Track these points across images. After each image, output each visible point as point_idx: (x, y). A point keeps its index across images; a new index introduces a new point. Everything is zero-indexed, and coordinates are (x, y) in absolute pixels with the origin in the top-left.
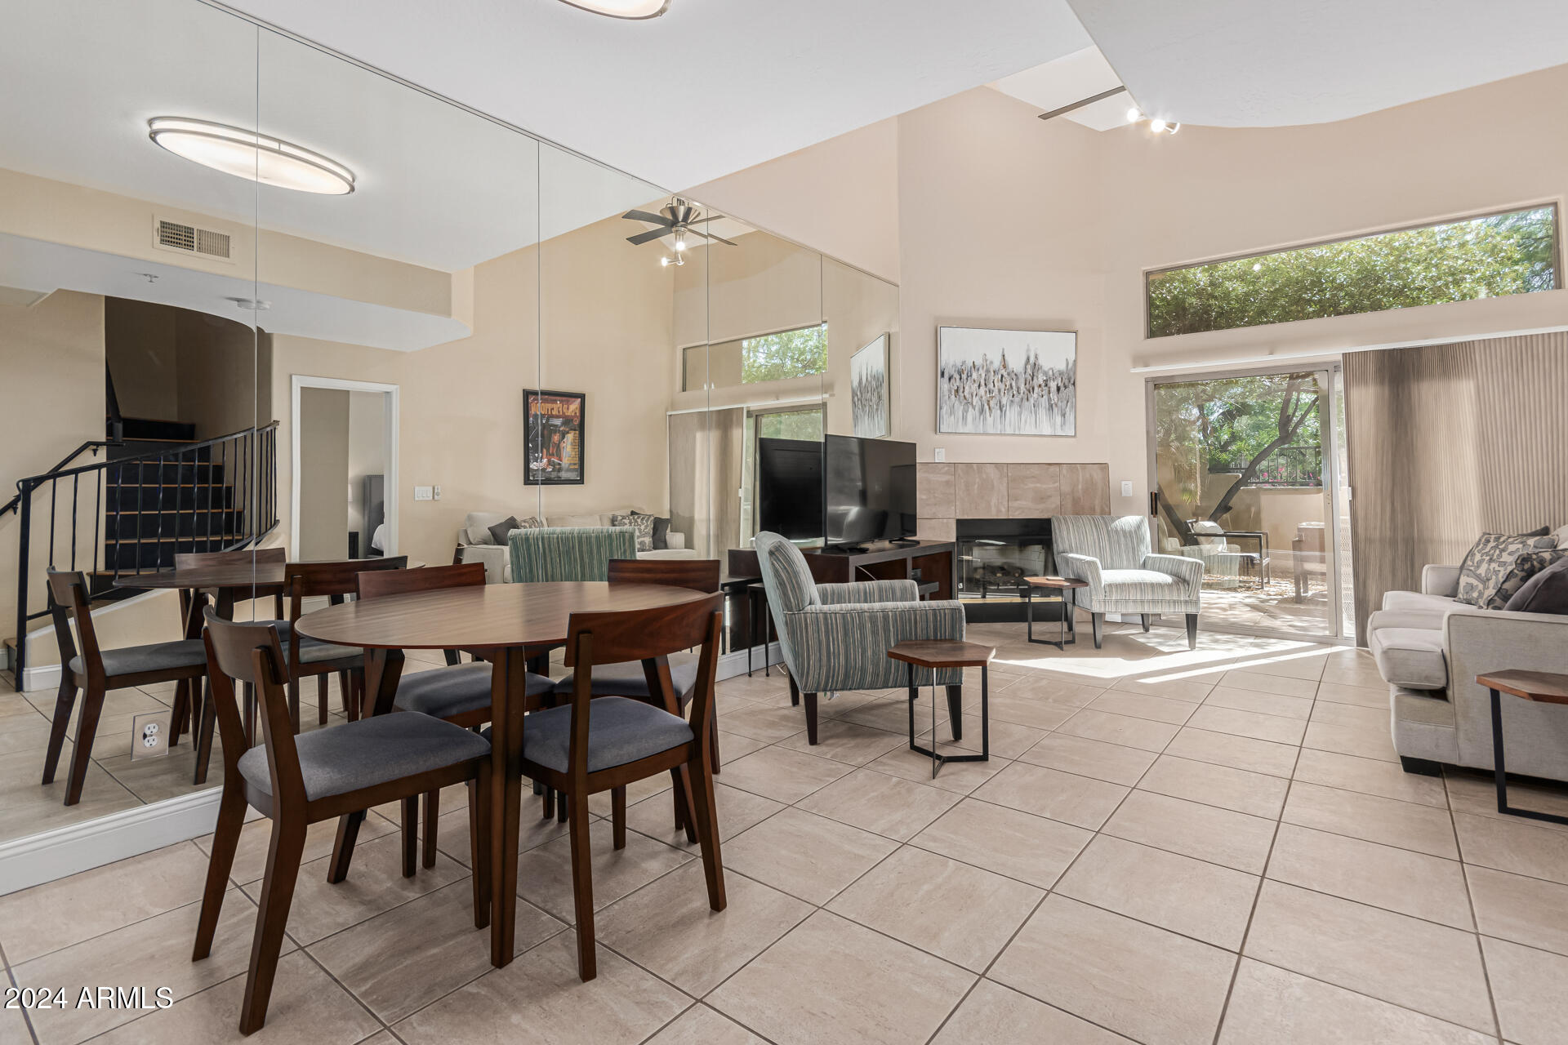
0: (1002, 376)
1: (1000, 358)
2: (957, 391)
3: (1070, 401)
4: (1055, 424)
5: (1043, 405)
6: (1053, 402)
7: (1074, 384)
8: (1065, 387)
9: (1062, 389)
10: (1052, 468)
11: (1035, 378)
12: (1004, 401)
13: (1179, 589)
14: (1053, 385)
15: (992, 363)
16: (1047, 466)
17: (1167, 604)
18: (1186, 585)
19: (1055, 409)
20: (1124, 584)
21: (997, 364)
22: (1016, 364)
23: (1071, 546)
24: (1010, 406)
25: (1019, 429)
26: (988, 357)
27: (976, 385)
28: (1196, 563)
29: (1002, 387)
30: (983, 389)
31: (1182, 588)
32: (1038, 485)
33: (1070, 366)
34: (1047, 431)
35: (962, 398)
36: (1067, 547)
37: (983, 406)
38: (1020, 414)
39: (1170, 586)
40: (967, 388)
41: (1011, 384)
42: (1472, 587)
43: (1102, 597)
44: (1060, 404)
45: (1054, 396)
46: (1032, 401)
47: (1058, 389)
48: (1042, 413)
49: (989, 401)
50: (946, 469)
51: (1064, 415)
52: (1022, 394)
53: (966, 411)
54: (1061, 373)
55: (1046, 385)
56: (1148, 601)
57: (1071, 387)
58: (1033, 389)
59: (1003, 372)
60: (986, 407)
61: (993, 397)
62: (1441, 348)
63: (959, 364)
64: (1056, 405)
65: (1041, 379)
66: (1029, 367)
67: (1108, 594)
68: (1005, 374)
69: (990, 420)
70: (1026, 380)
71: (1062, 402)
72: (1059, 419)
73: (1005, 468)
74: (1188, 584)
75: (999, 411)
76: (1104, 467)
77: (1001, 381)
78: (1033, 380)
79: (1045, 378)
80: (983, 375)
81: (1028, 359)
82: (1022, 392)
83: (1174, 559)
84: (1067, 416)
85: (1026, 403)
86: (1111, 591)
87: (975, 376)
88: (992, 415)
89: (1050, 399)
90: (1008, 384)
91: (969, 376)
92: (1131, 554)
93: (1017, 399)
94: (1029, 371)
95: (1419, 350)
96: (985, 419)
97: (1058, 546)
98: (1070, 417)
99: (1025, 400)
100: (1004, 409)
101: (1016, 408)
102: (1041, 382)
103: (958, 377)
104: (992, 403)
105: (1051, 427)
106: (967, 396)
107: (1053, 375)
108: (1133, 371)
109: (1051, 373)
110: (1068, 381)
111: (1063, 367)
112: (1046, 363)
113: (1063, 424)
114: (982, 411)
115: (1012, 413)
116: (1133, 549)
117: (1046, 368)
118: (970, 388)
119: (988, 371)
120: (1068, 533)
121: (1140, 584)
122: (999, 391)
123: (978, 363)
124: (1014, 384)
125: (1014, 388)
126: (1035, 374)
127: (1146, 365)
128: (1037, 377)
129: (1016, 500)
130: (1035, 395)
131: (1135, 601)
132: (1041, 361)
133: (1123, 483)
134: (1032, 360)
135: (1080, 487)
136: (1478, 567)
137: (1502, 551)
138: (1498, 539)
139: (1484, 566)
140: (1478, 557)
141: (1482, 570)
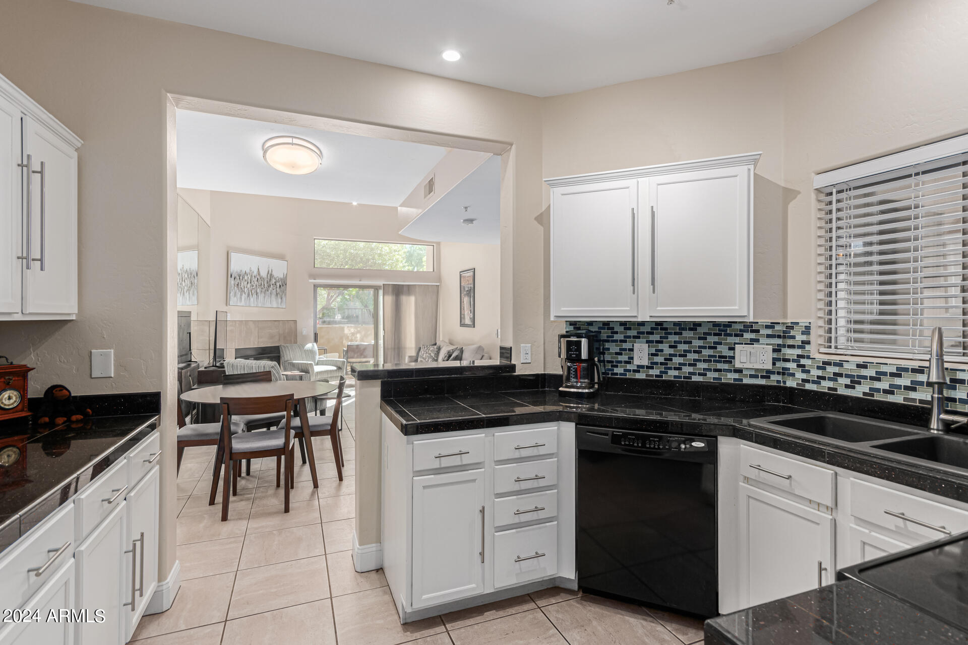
0: (258, 279)
1: (257, 270)
2: (238, 285)
3: (284, 292)
4: (278, 302)
5: (274, 294)
6: (278, 292)
7: (286, 284)
9: (282, 286)
10: (276, 323)
12: (258, 291)
13: (339, 371)
14: (278, 284)
15: (253, 272)
16: (274, 322)
17: (335, 378)
19: (279, 296)
20: (323, 372)
21: (255, 273)
22: (264, 274)
24: (261, 293)
25: (264, 305)
26: (252, 269)
27: (246, 282)
28: (343, 361)
29: (257, 284)
30: (249, 285)
32: (271, 331)
33: (285, 276)
34: (275, 305)
35: (240, 288)
36: (291, 357)
37: (249, 293)
38: (264, 297)
40: (242, 283)
45: (278, 289)
46: (269, 291)
47: (280, 286)
48: (273, 296)
50: (231, 323)
51: (281, 298)
52: (265, 288)
53: (241, 295)
54: (281, 279)
55: (275, 284)
57: (285, 286)
58: (270, 286)
59: (258, 277)
60: (250, 293)
61: (253, 289)
63: (239, 271)
64: (279, 294)
65: (273, 281)
66: (269, 275)
67: (316, 376)
69: (252, 300)
70: (267, 282)
71: (281, 292)
72: (280, 300)
73: (257, 323)
74: (342, 369)
76: (295, 321)
77: (257, 281)
78: (270, 282)
79: (275, 281)
80: (250, 278)
81: (268, 272)
83: (333, 360)
85: (267, 292)
87: (246, 278)
88: (253, 297)
89: (276, 291)
90: (260, 283)
91: (243, 278)
92: (313, 360)
93: (263, 290)
94: (269, 277)
96: (250, 299)
98: (284, 299)
101: (263, 294)
102: (273, 283)
103: (238, 278)
104: (253, 291)
105: (277, 304)
106: (242, 288)
107: (278, 280)
108: (310, 281)
109: (277, 278)
110: (283, 284)
111: (282, 276)
112: (275, 274)
113: (282, 302)
114: (249, 295)
115: (261, 296)
117: (275, 276)
118: (244, 284)
119: (252, 276)
120: (289, 353)
121: (327, 371)
122: (256, 286)
123: (248, 271)
124: (262, 283)
125: (262, 285)
126: (271, 279)
127: (315, 279)
129: (262, 337)
130: (271, 289)
132: (274, 273)
133: (303, 329)
134: (270, 272)
135: (285, 331)
136: (423, 355)
137: (429, 350)
138: (427, 347)
139: (425, 355)
140: (423, 352)
141: (424, 356)
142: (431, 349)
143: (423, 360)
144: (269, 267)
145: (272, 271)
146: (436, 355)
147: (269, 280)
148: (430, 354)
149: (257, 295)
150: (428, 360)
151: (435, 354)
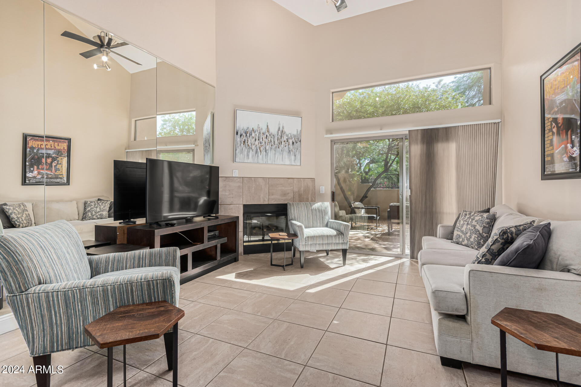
0: (267, 136)
1: (266, 127)
2: (244, 142)
3: (299, 149)
4: (291, 160)
5: (286, 151)
6: (290, 149)
7: (300, 141)
8: (296, 143)
9: (295, 143)
10: (290, 180)
11: (282, 137)
12: (267, 148)
13: (339, 238)
14: (291, 141)
15: (262, 129)
16: (287, 179)
17: (334, 245)
18: (343, 236)
19: (292, 153)
20: (314, 236)
21: (264, 129)
22: (273, 130)
23: (295, 217)
24: (270, 150)
25: (275, 162)
26: (260, 126)
27: (254, 139)
28: (347, 225)
29: (267, 141)
30: (257, 142)
31: (340, 237)
32: (283, 188)
33: (298, 133)
34: (287, 162)
35: (247, 145)
36: (293, 217)
37: (257, 150)
38: (275, 154)
39: (335, 236)
40: (249, 141)
41: (271, 140)
42: (460, 236)
43: (304, 243)
44: (293, 150)
45: (291, 146)
46: (281, 148)
47: (293, 143)
48: (285, 154)
49: (260, 148)
50: (239, 180)
51: (295, 156)
52: (276, 145)
53: (248, 152)
54: (295, 136)
55: (287, 141)
56: (325, 244)
57: (299, 143)
58: (281, 143)
59: (267, 133)
60: (259, 150)
61: (262, 145)
62: (446, 129)
63: (245, 128)
64: (292, 151)
65: (285, 138)
66: (279, 132)
67: (307, 241)
68: (268, 135)
69: (260, 157)
70: (278, 138)
71: (294, 149)
72: (293, 157)
73: (268, 180)
74: (343, 235)
75: (265, 153)
77: (266, 138)
78: (281, 138)
79: (287, 138)
80: (258, 135)
81: (279, 128)
82: (276, 144)
83: (339, 223)
84: (297, 156)
85: (278, 149)
86: (308, 240)
87: (253, 135)
88: (262, 154)
89: (289, 148)
90: (269, 139)
91: (251, 135)
92: (321, 220)
93: (273, 147)
94: (280, 134)
95: (437, 129)
96: (258, 156)
97: (289, 217)
98: (298, 157)
99: (277, 148)
100: (267, 152)
101: (273, 152)
102: (285, 139)
103: (245, 135)
104: (261, 148)
105: (289, 161)
106: (250, 145)
107: (291, 136)
108: (326, 136)
109: (290, 135)
110: (297, 141)
111: (295, 133)
112: (287, 131)
113: (295, 159)
114: (257, 152)
115: (271, 154)
116: (323, 217)
117: (287, 133)
118: (251, 141)
119: (260, 133)
120: (294, 211)
121: (322, 236)
122: (265, 143)
123: (255, 128)
124: (272, 140)
125: (272, 142)
126: (283, 135)
127: (331, 134)
128: (283, 137)
129: (273, 195)
130: (282, 146)
131: (319, 244)
132: (285, 130)
133: (321, 187)
134: (281, 129)
135: (302, 189)
136: (462, 227)
137: (473, 219)
138: (470, 214)
139: (465, 226)
140: (462, 222)
141: (464, 229)
142: (477, 218)
143: (461, 234)
144: (279, 124)
145: (283, 128)
146: (486, 230)
147: (280, 137)
148: (474, 226)
149: (266, 152)
150: (470, 237)
151: (484, 227)
